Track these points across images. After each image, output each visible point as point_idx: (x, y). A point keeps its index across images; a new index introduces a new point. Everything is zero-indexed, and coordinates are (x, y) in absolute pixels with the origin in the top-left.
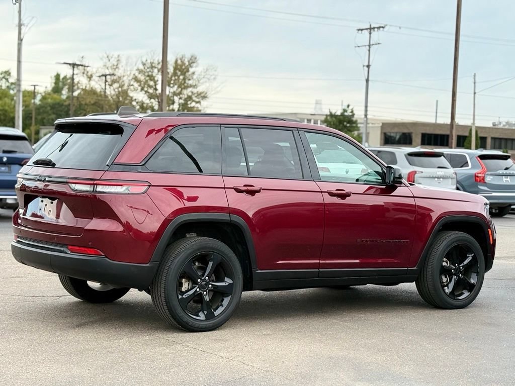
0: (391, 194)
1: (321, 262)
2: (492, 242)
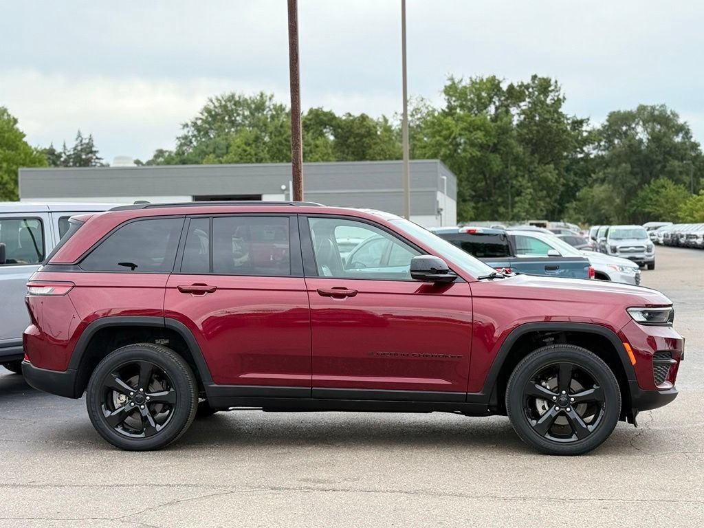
0: (445, 293)
1: (313, 379)
2: (634, 361)
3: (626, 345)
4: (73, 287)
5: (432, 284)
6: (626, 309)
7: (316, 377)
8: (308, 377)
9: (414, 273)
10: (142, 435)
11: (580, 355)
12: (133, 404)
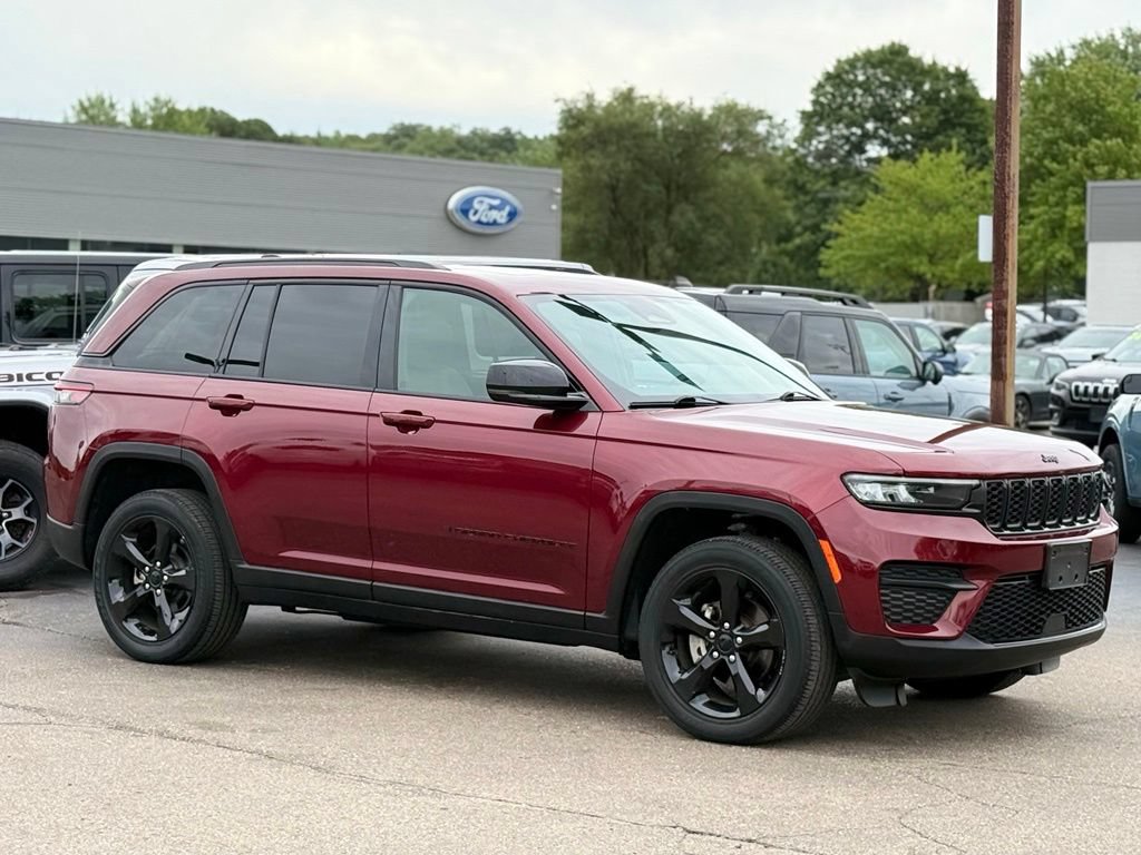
1: (374, 567)
2: (837, 577)
3: (824, 544)
4: (92, 392)
5: (551, 411)
6: (842, 477)
7: (379, 565)
8: (367, 564)
9: (492, 391)
10: (154, 638)
11: (750, 557)
12: (147, 586)
